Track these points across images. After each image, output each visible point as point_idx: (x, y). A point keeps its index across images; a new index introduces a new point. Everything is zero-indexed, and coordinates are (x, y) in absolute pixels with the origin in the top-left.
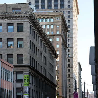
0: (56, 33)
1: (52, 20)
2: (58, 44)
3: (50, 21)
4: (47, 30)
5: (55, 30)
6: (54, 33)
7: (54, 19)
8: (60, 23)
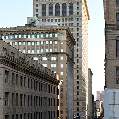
0: (60, 50)
1: (56, 36)
2: (62, 63)
3: (54, 36)
4: (50, 46)
5: (59, 46)
6: (57, 50)
7: (58, 34)
8: (65, 39)
